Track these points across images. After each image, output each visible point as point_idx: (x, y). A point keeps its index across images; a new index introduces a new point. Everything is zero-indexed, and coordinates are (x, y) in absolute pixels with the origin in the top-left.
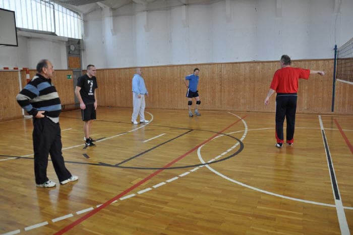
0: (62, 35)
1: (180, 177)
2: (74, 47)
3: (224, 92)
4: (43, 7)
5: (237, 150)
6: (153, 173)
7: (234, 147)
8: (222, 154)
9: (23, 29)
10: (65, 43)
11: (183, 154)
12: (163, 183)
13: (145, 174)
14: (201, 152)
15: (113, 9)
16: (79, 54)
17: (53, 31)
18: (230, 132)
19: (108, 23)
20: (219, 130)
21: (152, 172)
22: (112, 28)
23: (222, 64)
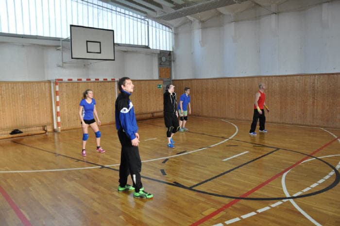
0: (155, 48)
1: (258, 213)
2: (166, 59)
3: (317, 106)
4: (139, 24)
5: (332, 182)
6: (227, 203)
7: (327, 177)
8: (312, 186)
9: (121, 44)
10: (157, 55)
11: (265, 181)
12: (238, 219)
13: (220, 203)
14: (286, 180)
15: (202, 22)
16: (170, 65)
17: (147, 45)
18: (323, 155)
19: (197, 34)
20: (309, 152)
21: (226, 201)
22: (201, 40)
23: (315, 75)
